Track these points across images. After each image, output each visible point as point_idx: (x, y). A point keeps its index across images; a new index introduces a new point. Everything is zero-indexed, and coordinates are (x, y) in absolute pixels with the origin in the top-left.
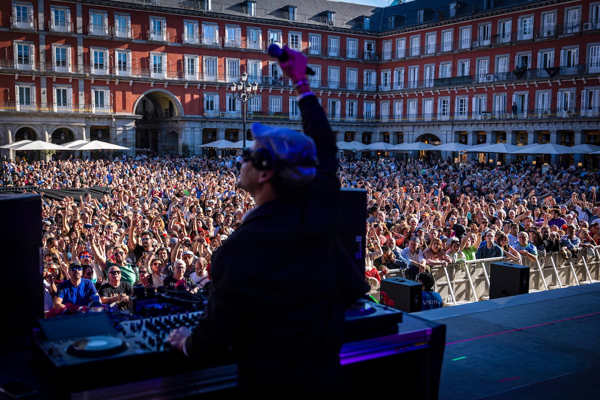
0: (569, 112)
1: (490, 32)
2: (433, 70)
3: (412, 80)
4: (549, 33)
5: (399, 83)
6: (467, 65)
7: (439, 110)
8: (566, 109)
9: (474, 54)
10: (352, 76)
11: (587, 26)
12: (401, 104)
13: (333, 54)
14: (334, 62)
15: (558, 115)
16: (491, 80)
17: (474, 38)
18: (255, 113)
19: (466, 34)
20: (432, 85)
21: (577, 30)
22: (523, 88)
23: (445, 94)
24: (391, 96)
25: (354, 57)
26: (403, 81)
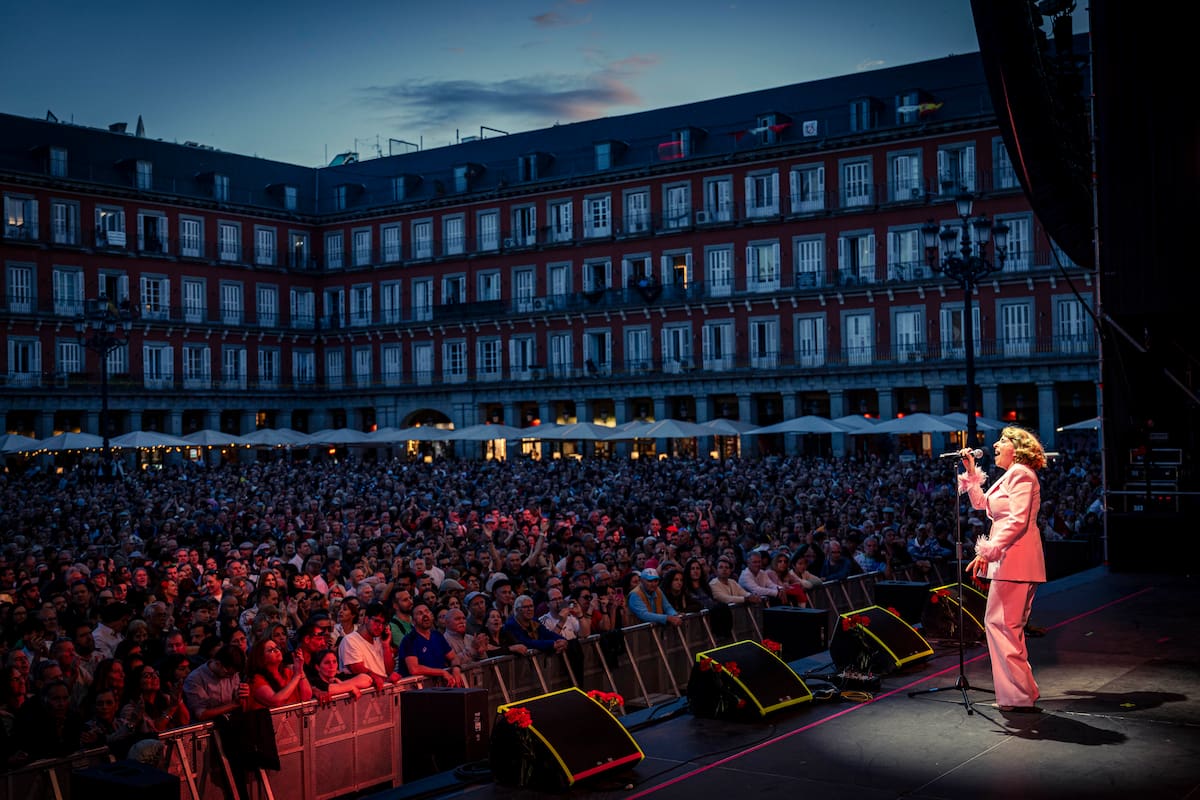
0: (684, 364)
1: (533, 222)
2: (431, 288)
3: (388, 306)
4: (639, 226)
5: (361, 314)
6: (495, 281)
7: (446, 364)
8: (677, 358)
9: (507, 259)
10: (268, 301)
11: (702, 217)
12: (368, 355)
13: (228, 256)
14: (231, 271)
15: (666, 369)
16: (543, 309)
17: (504, 232)
18: (72, 375)
19: (489, 225)
20: (429, 316)
21: (685, 223)
22: (601, 322)
23: (456, 333)
24: (347, 339)
25: (269, 262)
26: (369, 309)
